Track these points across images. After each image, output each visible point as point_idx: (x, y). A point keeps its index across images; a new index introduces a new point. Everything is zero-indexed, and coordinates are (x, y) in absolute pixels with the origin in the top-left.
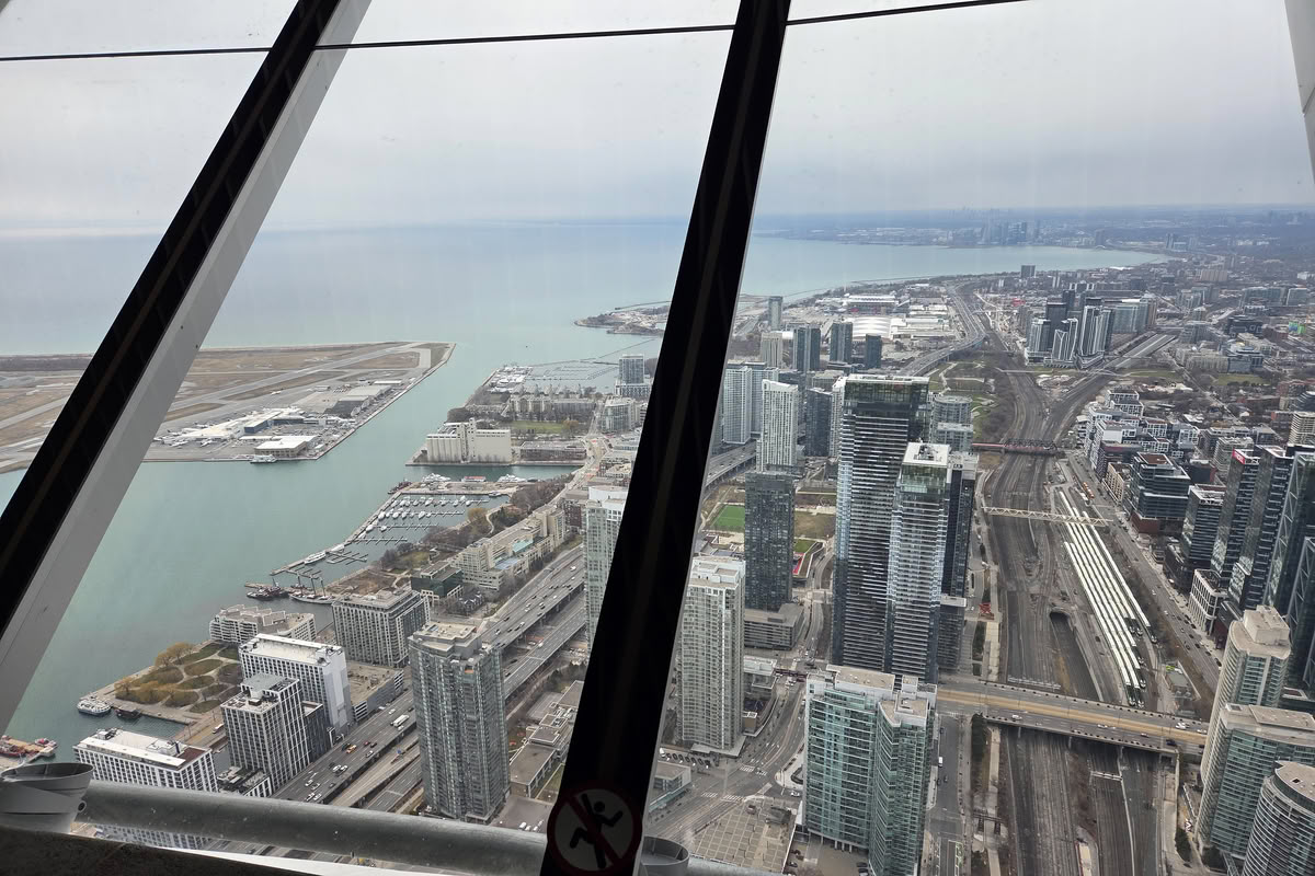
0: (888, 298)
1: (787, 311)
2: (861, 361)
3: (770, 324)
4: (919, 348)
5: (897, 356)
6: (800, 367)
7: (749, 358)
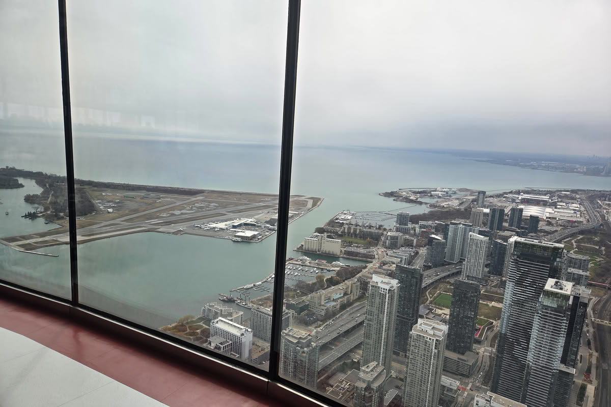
0: (546, 198)
1: (488, 199)
2: (526, 229)
3: (477, 204)
4: (561, 226)
5: (547, 228)
6: (491, 228)
7: (464, 220)
